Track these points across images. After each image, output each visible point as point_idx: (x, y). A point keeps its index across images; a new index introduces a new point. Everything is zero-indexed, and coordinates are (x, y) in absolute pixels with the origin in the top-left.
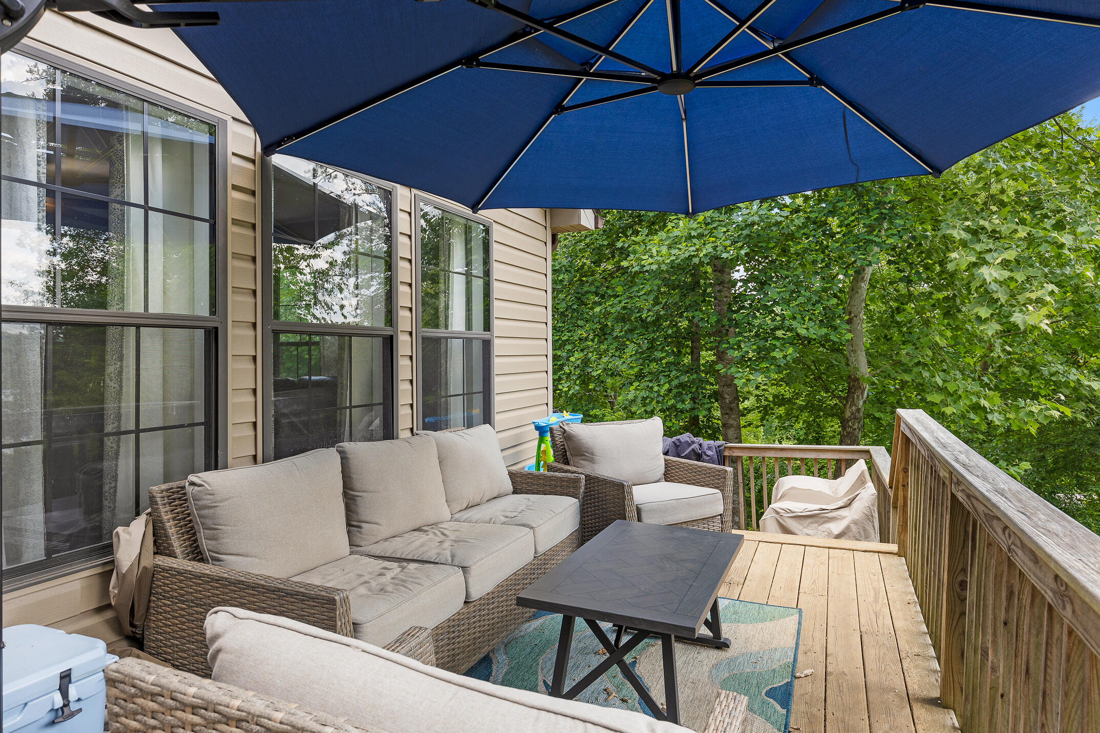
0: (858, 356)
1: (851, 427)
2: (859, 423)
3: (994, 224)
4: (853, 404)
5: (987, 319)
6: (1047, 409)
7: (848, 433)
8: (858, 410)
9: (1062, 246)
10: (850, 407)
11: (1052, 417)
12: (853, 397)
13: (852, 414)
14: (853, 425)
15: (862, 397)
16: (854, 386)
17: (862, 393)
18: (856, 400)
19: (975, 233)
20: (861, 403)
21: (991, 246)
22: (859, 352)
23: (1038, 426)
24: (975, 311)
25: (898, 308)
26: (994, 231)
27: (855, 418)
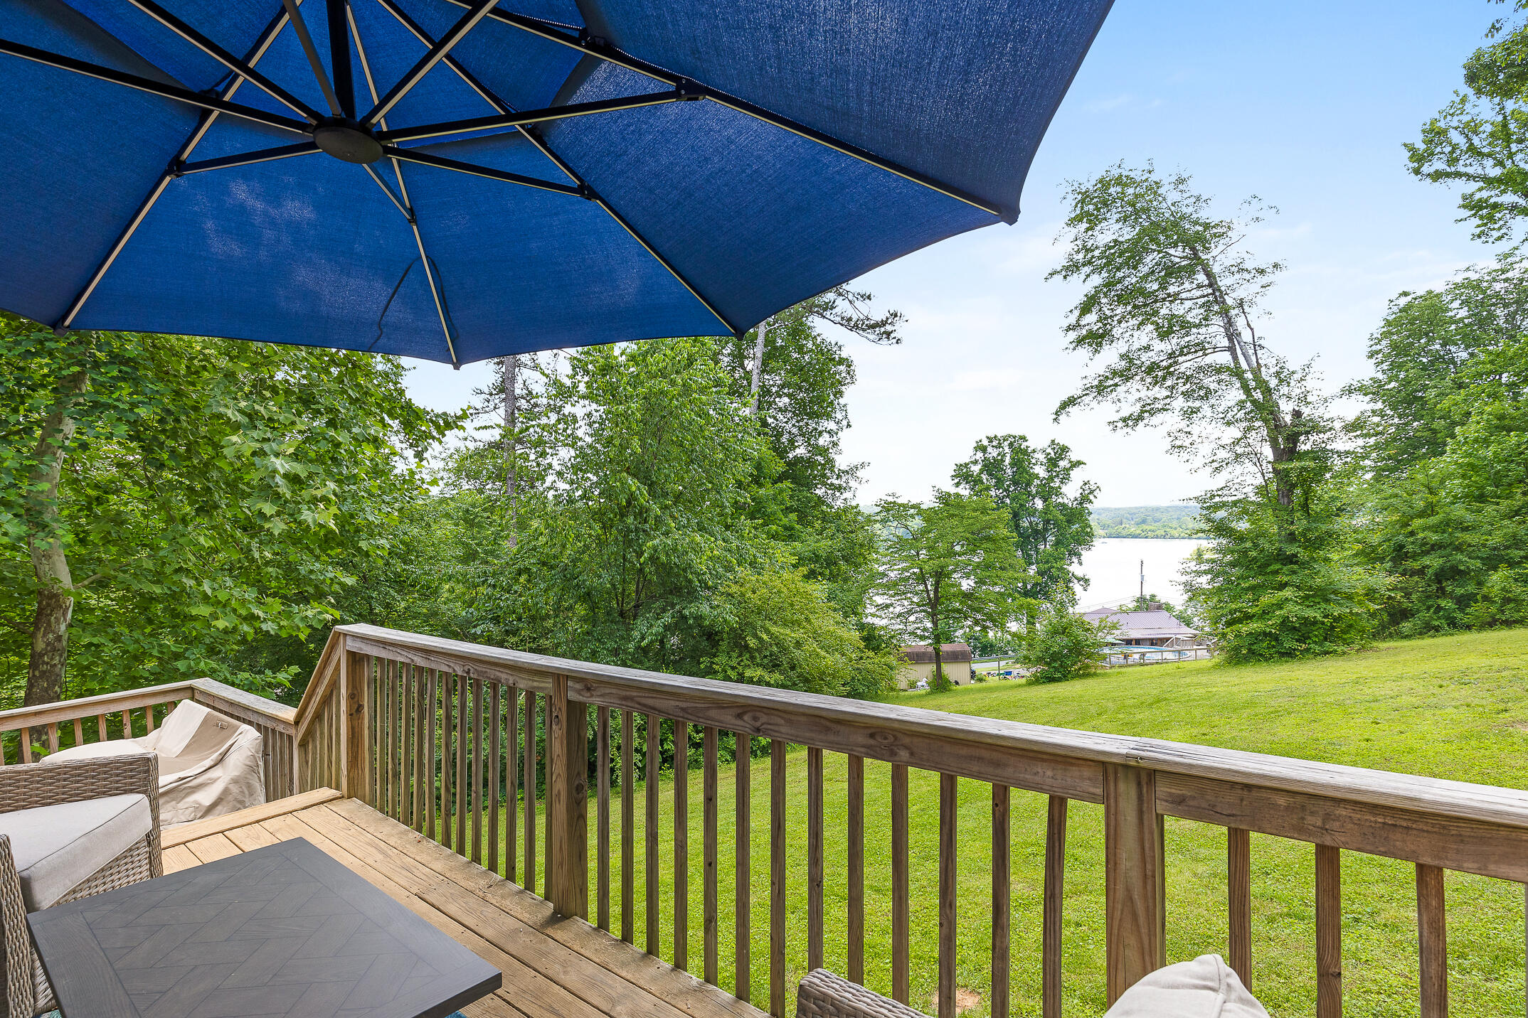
0: (54, 563)
1: (47, 663)
2: (61, 656)
3: (271, 411)
4: (49, 629)
5: (272, 516)
6: (320, 613)
7: (44, 672)
8: (59, 638)
9: (338, 445)
10: (44, 635)
11: (325, 619)
12: (49, 621)
13: (48, 644)
14: (52, 659)
15: (65, 620)
16: (48, 605)
17: (64, 615)
18: (53, 625)
19: (252, 416)
20: (63, 627)
21: (269, 435)
22: (56, 558)
23: (308, 631)
24: (259, 506)
25: (97, 499)
26: (270, 419)
27: (54, 650)
